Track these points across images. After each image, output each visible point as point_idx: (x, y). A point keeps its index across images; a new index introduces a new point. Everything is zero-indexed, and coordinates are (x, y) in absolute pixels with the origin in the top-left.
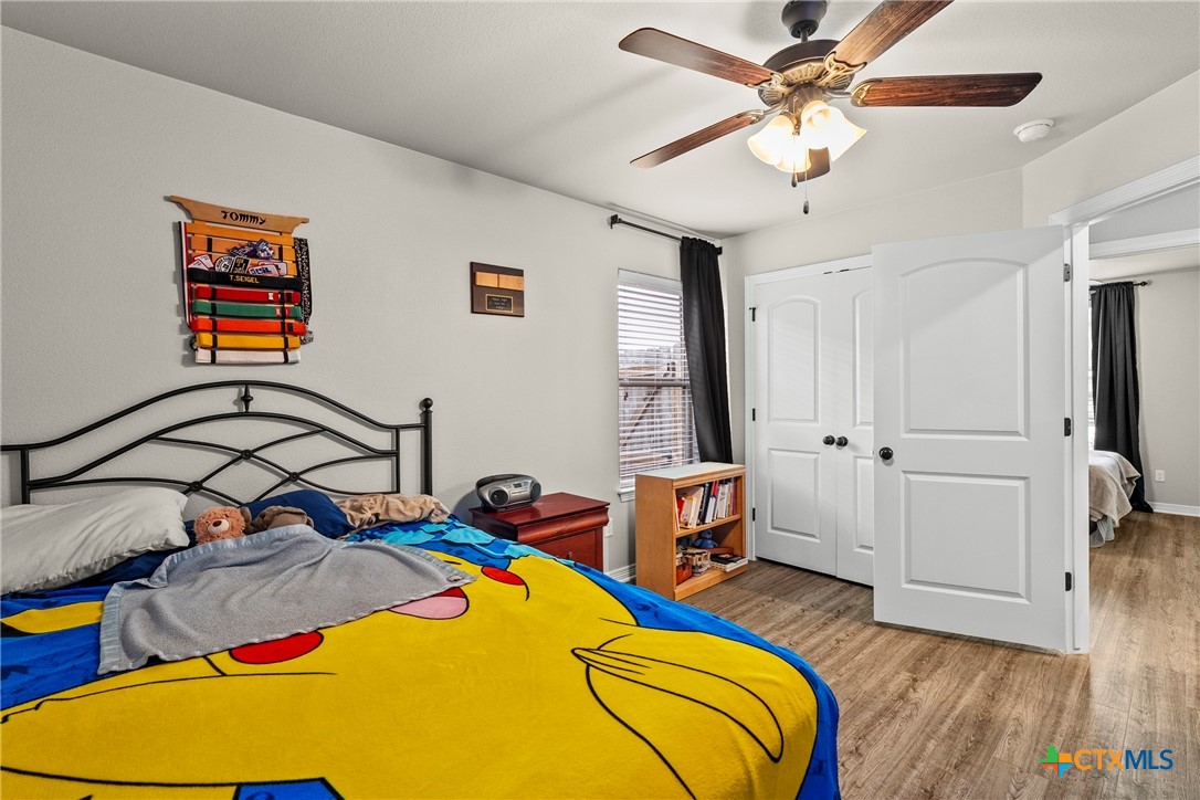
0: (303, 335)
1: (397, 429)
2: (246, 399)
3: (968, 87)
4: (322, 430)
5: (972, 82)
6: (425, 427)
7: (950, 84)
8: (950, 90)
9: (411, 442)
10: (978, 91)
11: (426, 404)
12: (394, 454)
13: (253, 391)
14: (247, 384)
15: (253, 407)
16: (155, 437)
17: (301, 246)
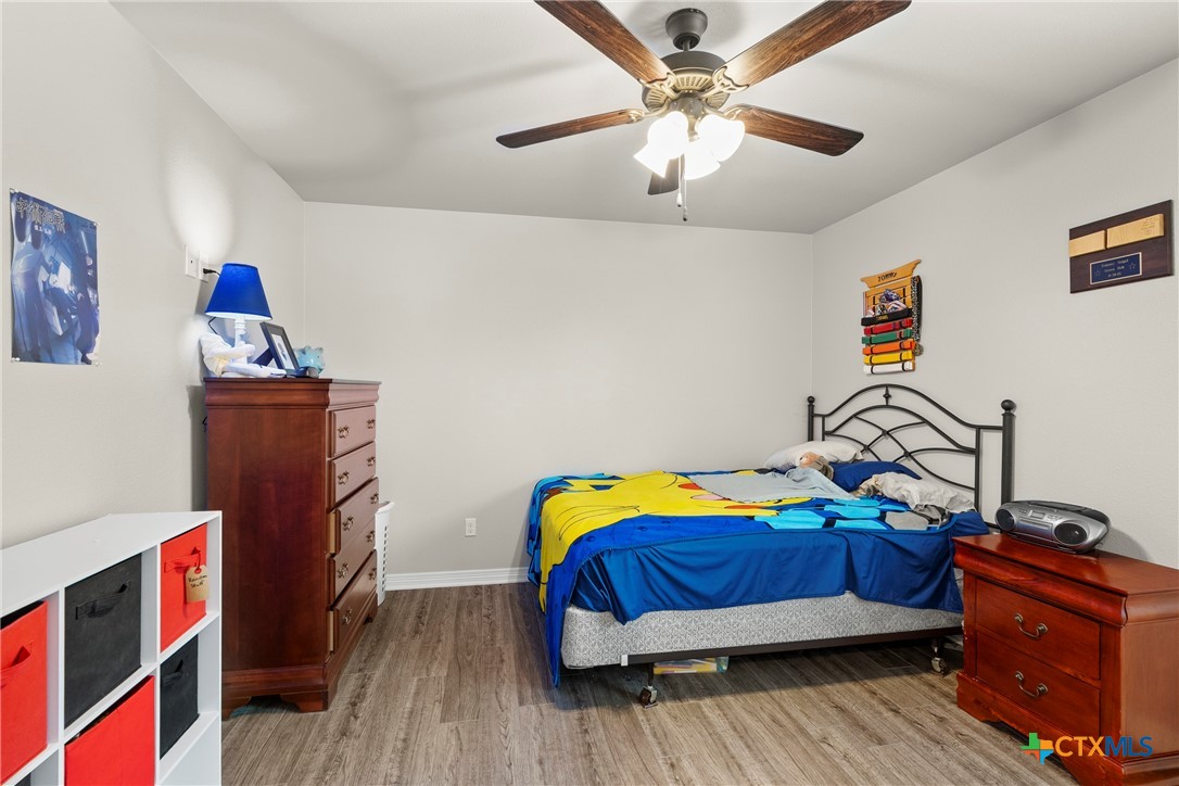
0: (917, 350)
1: (979, 429)
2: (887, 396)
3: (593, 32)
4: (925, 421)
5: (587, 33)
6: (1007, 430)
7: (603, 44)
8: (608, 39)
9: (993, 444)
10: (590, 22)
11: (1008, 407)
12: (976, 452)
13: (892, 391)
14: (887, 386)
15: (891, 403)
16: (855, 416)
17: (918, 284)
